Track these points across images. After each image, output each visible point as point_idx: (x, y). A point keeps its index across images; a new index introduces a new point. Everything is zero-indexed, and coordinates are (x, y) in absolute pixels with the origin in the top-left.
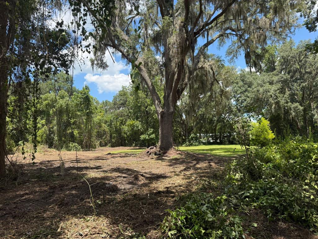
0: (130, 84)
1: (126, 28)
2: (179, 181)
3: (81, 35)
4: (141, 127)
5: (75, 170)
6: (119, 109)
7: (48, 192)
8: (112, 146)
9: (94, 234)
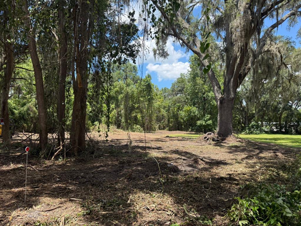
0: (189, 71)
1: (187, 17)
2: (241, 169)
3: (151, 22)
4: (198, 113)
5: (139, 149)
6: (177, 96)
7: (118, 166)
8: (170, 130)
9: (160, 210)
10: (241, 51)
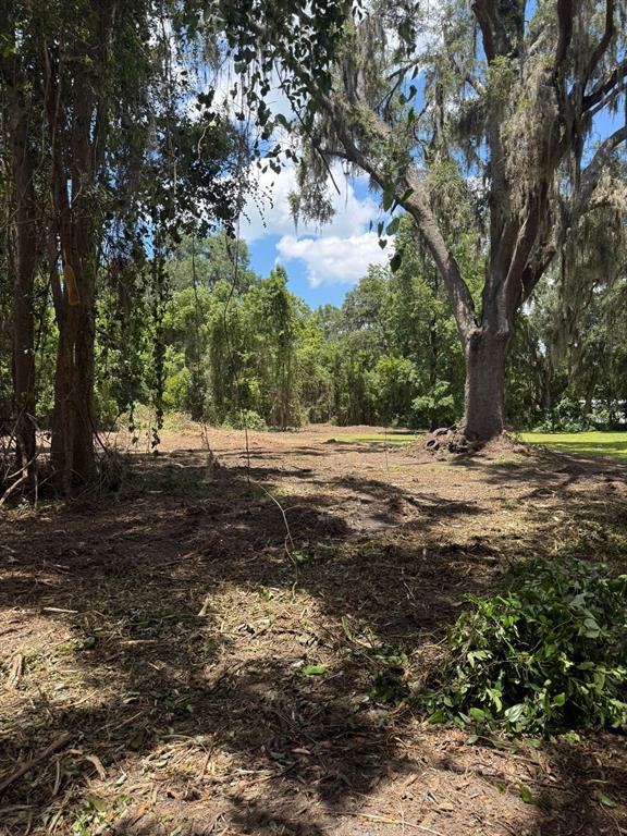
1: (385, 103)
2: (512, 525)
3: (256, 124)
4: (416, 376)
5: (248, 476)
6: (359, 328)
7: (184, 522)
8: (341, 423)
9: (281, 633)
10: (530, 202)
